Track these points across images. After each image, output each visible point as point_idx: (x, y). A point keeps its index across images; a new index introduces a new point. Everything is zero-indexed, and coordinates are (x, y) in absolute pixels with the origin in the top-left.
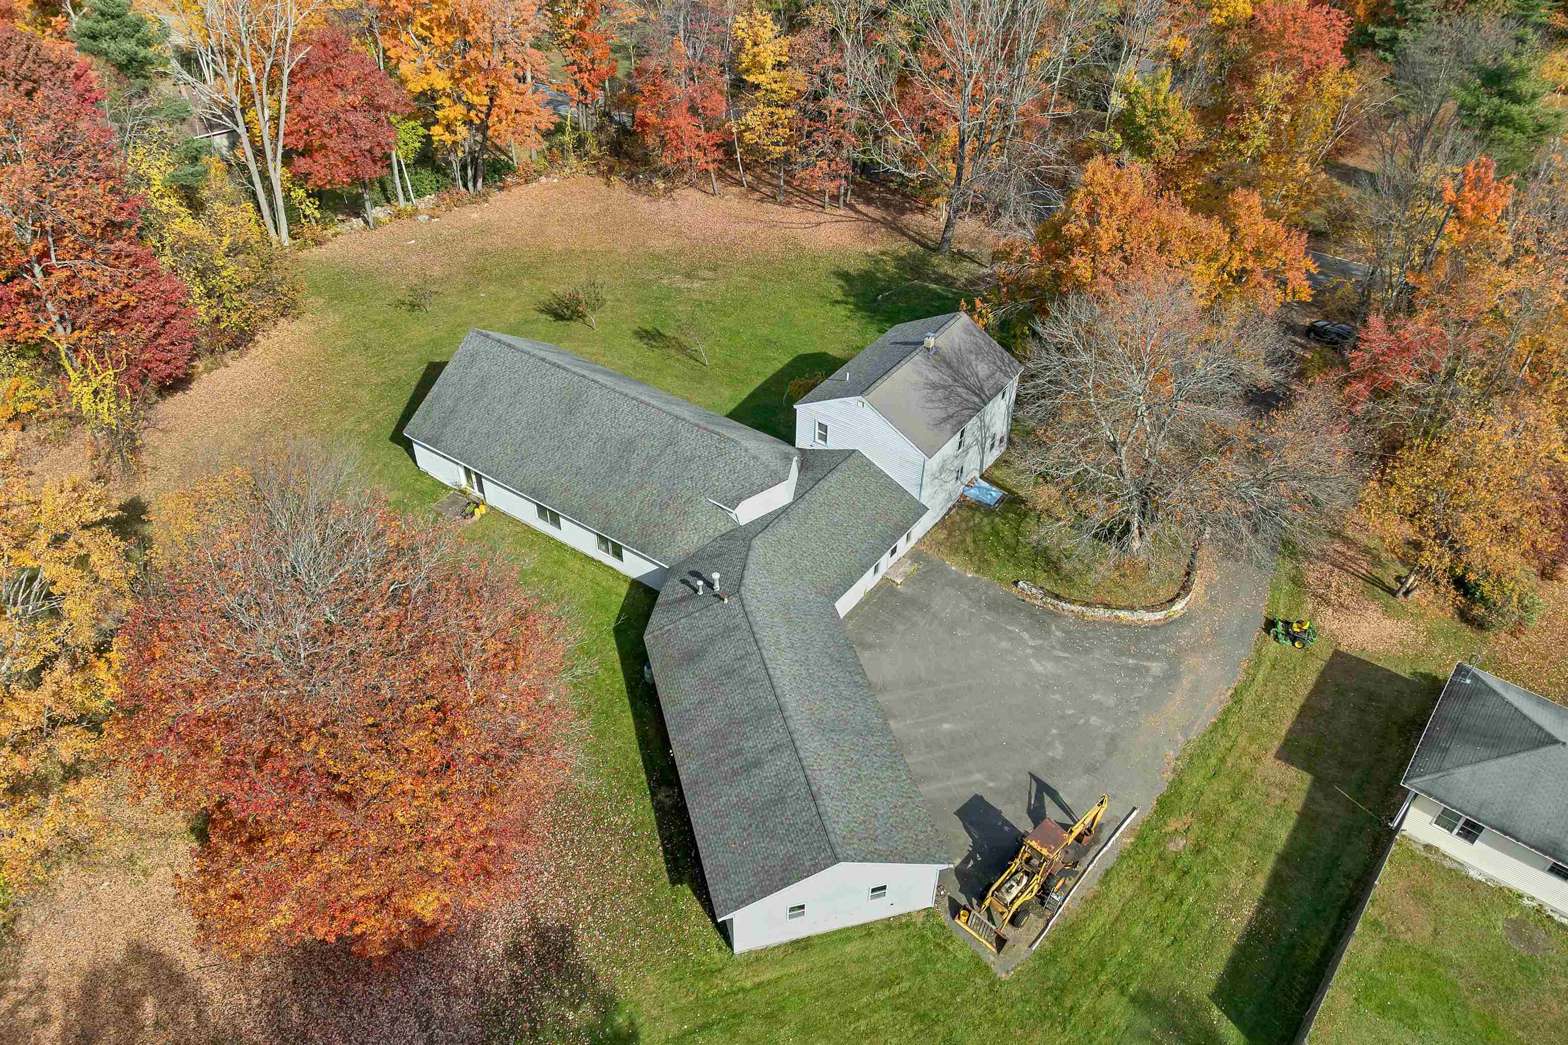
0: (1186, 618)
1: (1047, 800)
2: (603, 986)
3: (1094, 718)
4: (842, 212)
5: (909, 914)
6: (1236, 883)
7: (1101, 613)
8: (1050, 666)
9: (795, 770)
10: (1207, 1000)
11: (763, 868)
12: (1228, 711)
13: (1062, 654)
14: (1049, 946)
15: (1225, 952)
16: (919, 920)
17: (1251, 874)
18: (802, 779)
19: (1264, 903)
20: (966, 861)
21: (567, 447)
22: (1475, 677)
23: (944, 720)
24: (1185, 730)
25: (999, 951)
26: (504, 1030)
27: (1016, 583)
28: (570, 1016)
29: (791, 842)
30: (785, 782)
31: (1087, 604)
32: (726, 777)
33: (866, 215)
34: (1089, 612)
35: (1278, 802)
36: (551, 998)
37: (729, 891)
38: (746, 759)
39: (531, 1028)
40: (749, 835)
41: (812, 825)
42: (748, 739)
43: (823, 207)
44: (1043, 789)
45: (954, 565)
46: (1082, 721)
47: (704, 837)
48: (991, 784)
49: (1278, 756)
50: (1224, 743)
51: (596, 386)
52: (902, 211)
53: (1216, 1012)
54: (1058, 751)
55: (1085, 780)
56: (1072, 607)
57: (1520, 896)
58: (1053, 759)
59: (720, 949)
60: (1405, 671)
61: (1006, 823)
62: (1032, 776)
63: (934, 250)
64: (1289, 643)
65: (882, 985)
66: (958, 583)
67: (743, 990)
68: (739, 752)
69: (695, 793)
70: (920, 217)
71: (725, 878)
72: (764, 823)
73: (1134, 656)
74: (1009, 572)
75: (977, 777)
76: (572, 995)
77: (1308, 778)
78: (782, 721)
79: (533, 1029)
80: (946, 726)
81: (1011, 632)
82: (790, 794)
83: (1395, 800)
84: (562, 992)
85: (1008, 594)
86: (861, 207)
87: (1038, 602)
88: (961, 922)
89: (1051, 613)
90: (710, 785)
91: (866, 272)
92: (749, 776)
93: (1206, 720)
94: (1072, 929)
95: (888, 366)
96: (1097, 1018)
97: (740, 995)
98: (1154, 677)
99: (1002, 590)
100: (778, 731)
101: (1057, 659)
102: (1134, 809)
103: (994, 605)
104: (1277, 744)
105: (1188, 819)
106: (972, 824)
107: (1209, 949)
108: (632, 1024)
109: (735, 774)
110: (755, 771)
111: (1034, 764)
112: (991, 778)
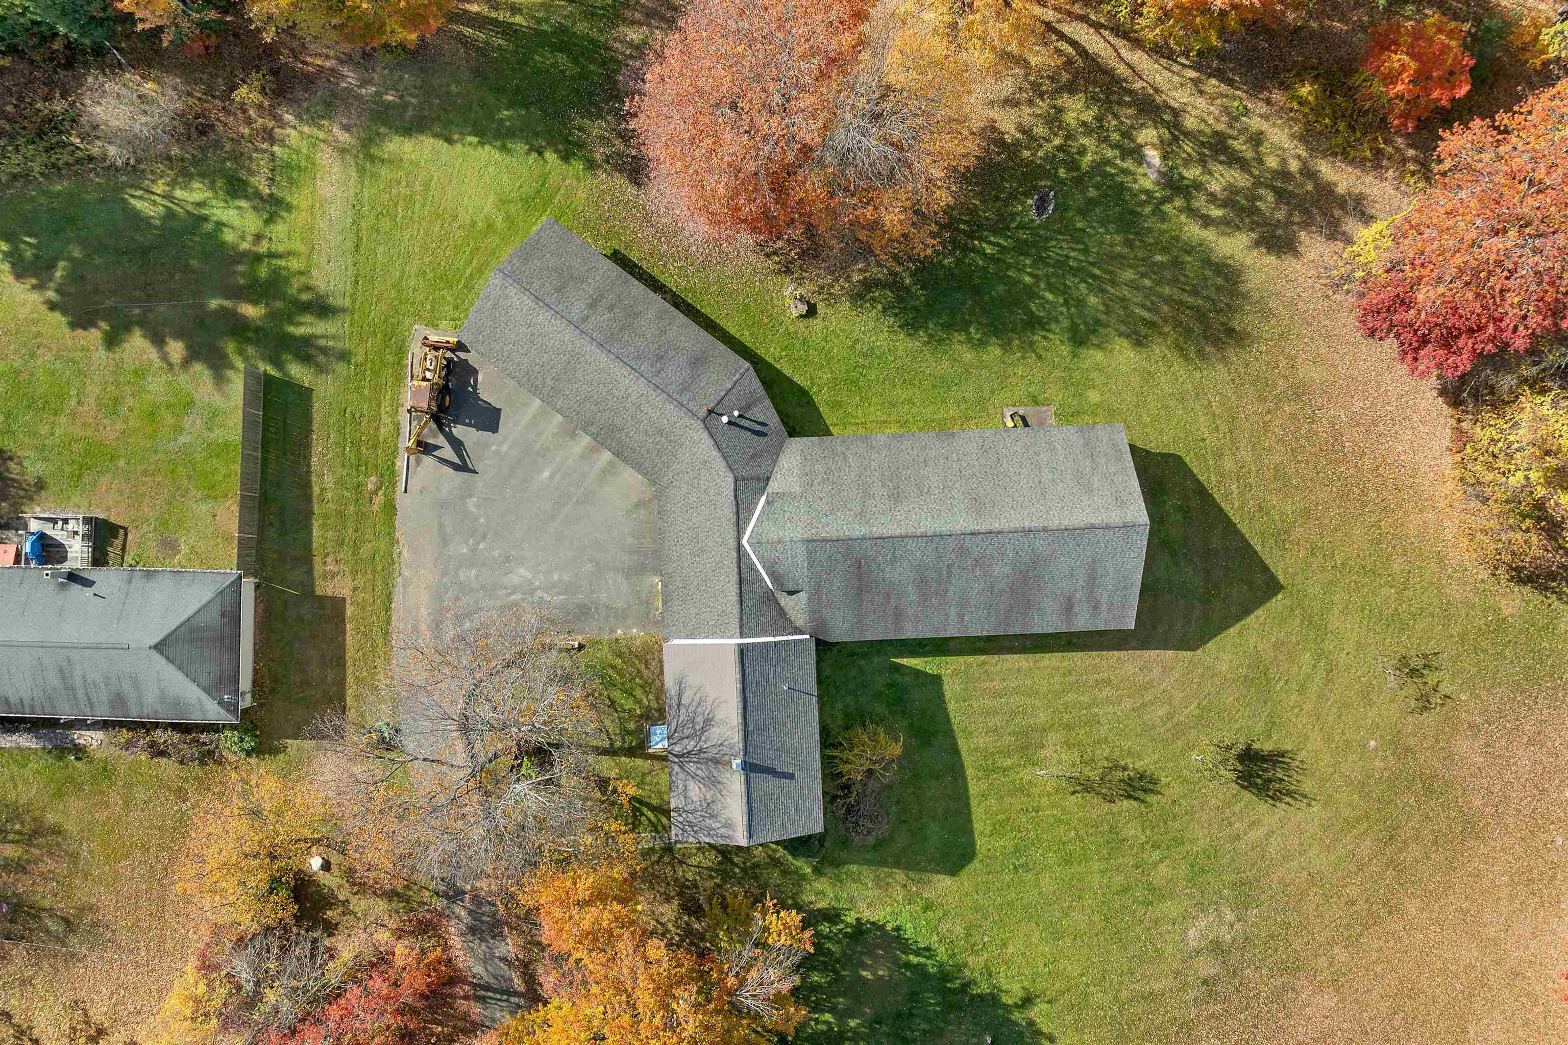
1: (457, 461)
3: (465, 550)
6: (329, 478)
8: (515, 579)
10: (313, 386)
12: (388, 620)
13: (513, 597)
14: (405, 362)
17: (323, 490)
19: (309, 473)
20: (476, 381)
23: (551, 477)
24: (407, 582)
27: (580, 646)
35: (329, 560)
44: (462, 467)
45: (637, 634)
46: (471, 542)
48: (494, 448)
49: (344, 599)
50: (379, 589)
53: (306, 381)
54: (471, 505)
55: (444, 493)
58: (470, 496)
61: (469, 425)
62: (475, 472)
66: (622, 616)
74: (593, 655)
75: (504, 448)
77: (319, 592)
80: (546, 474)
81: (559, 593)
83: (261, 607)
85: (582, 632)
93: (398, 603)
99: (589, 631)
101: (515, 590)
102: (406, 491)
103: (583, 612)
104: (349, 611)
105: (374, 509)
106: (487, 409)
107: (325, 422)
109: (602, 296)
110: (590, 301)
111: (479, 482)
112: (497, 452)
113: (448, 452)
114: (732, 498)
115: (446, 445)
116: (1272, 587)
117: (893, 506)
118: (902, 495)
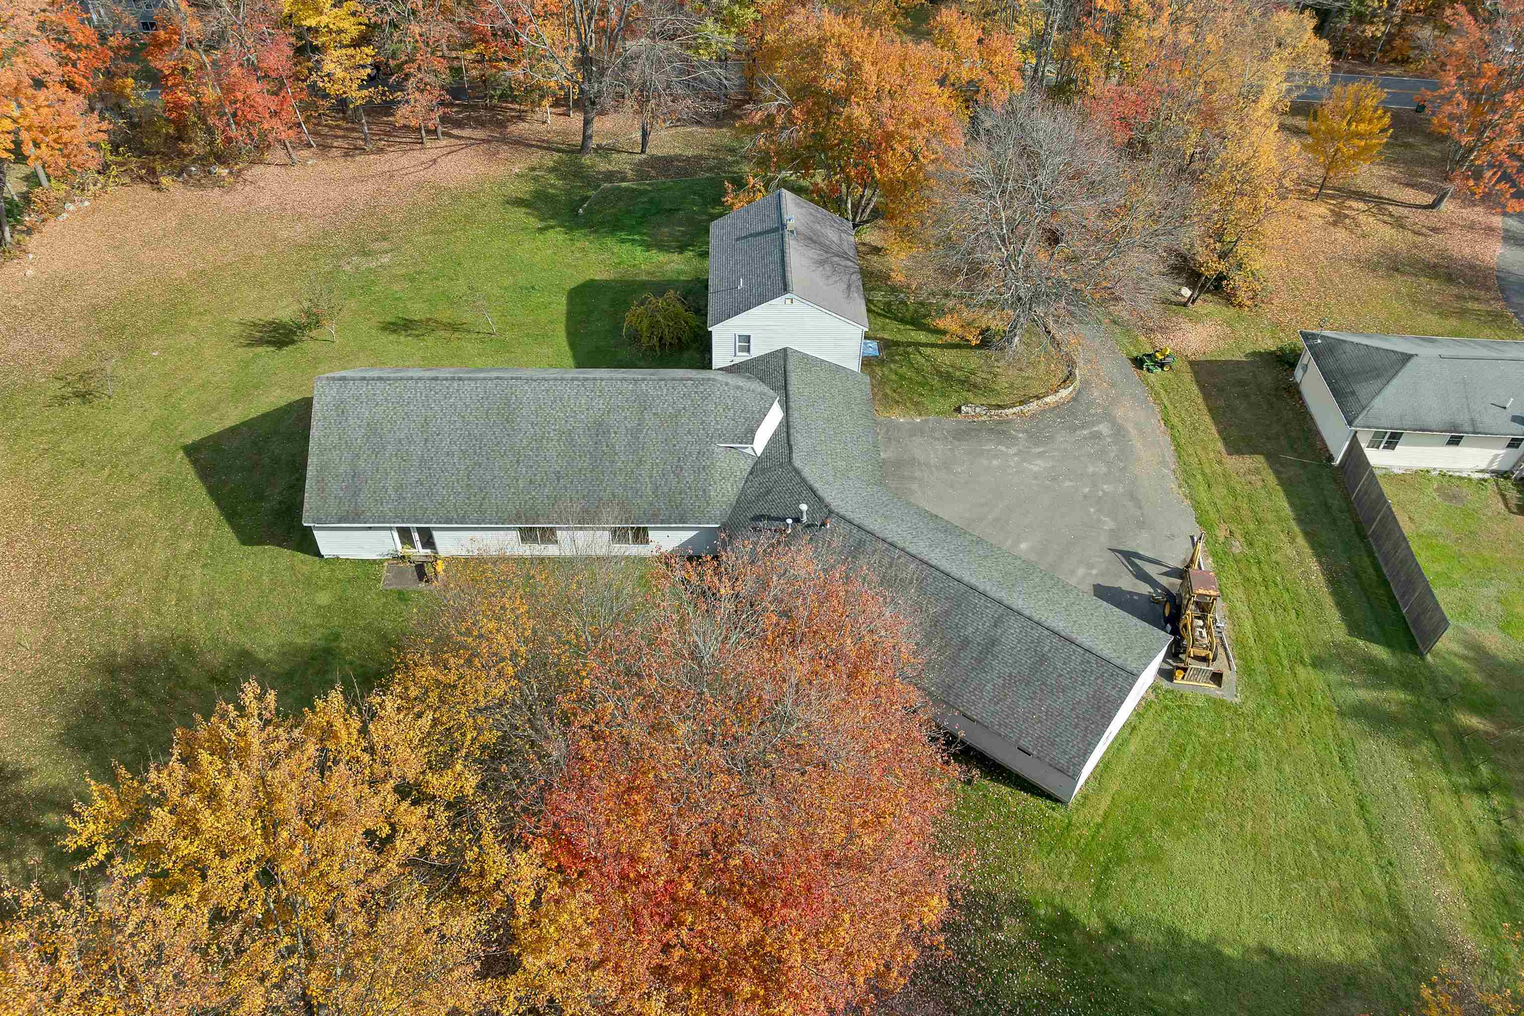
0: (1086, 383)
1: (1137, 561)
2: (1003, 896)
3: (1105, 486)
4: (444, 143)
5: (1143, 698)
6: (1291, 552)
7: (1034, 406)
9: (1032, 628)
10: (1350, 638)
11: (1078, 717)
12: (1173, 436)
13: (1038, 450)
15: (1328, 601)
16: (1152, 697)
18: (1046, 632)
19: (1318, 556)
21: (529, 458)
22: (1323, 337)
24: (1163, 463)
25: (1220, 685)
26: (955, 989)
27: (958, 410)
28: (1000, 937)
29: (1083, 684)
30: (1032, 642)
31: (1022, 403)
32: (973, 669)
33: (470, 138)
34: (1026, 408)
35: (1260, 484)
36: (969, 937)
37: (1065, 752)
38: (979, 644)
39: (978, 970)
40: (1040, 700)
41: (1088, 662)
42: (964, 627)
43: (422, 143)
44: (1129, 555)
45: (898, 417)
46: (1100, 493)
47: (1000, 725)
48: (1094, 572)
49: (1229, 453)
50: (1194, 461)
51: (519, 383)
52: (502, 125)
53: (1361, 643)
54: (1109, 524)
55: (1145, 534)
56: (1015, 410)
57: (1428, 471)
58: (1112, 531)
59: (1054, 809)
60: (1239, 356)
61: (1132, 594)
62: (1112, 550)
63: (580, 151)
64: (1160, 370)
65: (1178, 757)
66: (916, 431)
67: (1099, 826)
68: (965, 643)
69: (957, 695)
70: (522, 125)
71: (1053, 744)
72: (1044, 683)
73: (1083, 427)
74: (947, 405)
75: (1081, 572)
76: (984, 921)
77: (1260, 458)
78: (982, 596)
79: (980, 969)
81: (989, 450)
82: (1046, 649)
83: (1319, 445)
84: (975, 924)
85: (960, 422)
86: (455, 132)
87: (985, 418)
88: (1178, 681)
89: (1000, 423)
90: (965, 681)
91: (536, 192)
92: (994, 657)
93: (1169, 451)
94: (1240, 642)
95: (777, 257)
96: (1308, 691)
97: (1102, 831)
98: (1110, 436)
99: (951, 422)
100: (987, 607)
101: (1040, 455)
103: (960, 435)
104: (1220, 445)
105: (1224, 526)
107: (1319, 605)
108: (1054, 907)
109: (979, 661)
110: (996, 649)
111: (1104, 540)
112: (1090, 566)
113: (1152, 570)
114: (794, 448)
115: (1155, 577)
116: (192, 451)
117: (605, 417)
118: (593, 431)
